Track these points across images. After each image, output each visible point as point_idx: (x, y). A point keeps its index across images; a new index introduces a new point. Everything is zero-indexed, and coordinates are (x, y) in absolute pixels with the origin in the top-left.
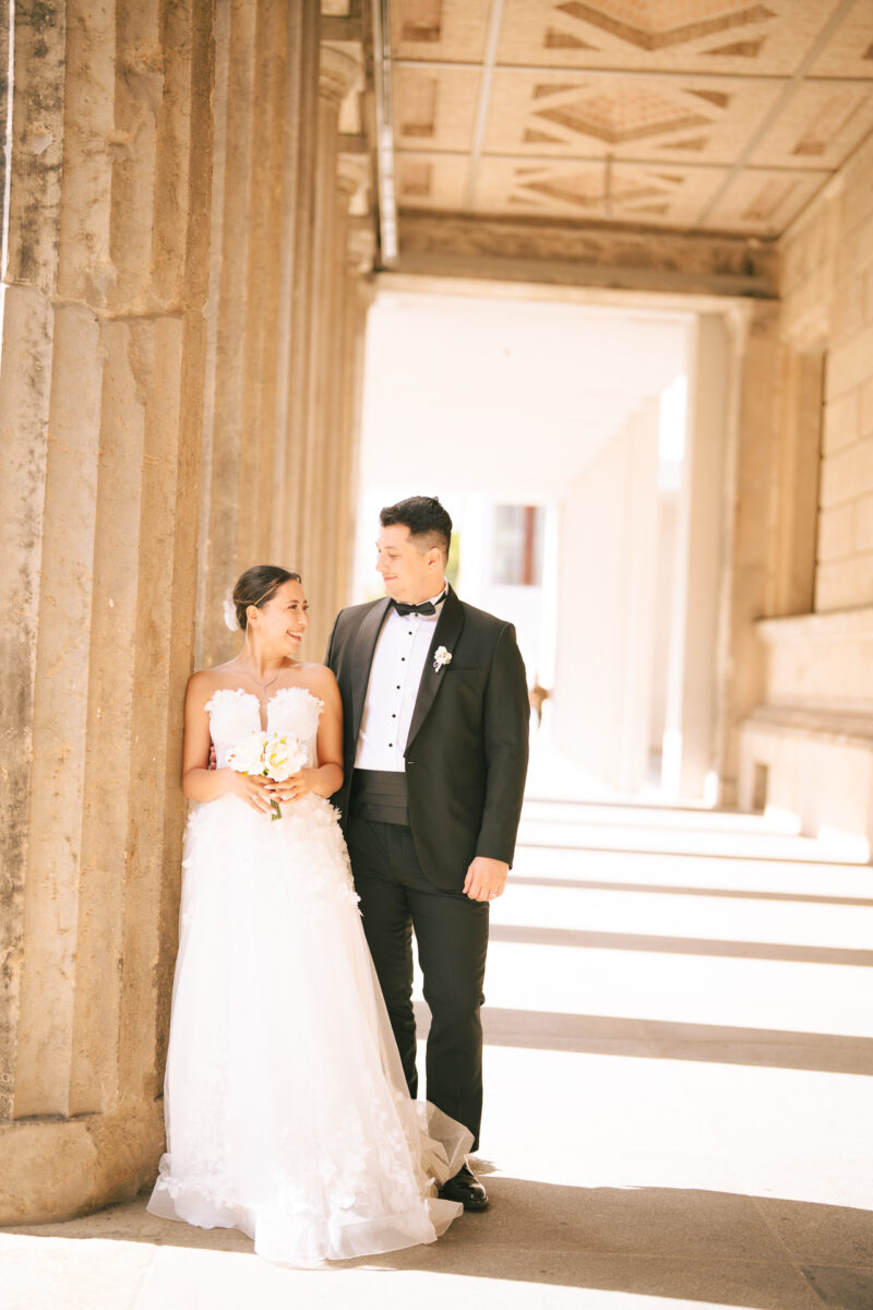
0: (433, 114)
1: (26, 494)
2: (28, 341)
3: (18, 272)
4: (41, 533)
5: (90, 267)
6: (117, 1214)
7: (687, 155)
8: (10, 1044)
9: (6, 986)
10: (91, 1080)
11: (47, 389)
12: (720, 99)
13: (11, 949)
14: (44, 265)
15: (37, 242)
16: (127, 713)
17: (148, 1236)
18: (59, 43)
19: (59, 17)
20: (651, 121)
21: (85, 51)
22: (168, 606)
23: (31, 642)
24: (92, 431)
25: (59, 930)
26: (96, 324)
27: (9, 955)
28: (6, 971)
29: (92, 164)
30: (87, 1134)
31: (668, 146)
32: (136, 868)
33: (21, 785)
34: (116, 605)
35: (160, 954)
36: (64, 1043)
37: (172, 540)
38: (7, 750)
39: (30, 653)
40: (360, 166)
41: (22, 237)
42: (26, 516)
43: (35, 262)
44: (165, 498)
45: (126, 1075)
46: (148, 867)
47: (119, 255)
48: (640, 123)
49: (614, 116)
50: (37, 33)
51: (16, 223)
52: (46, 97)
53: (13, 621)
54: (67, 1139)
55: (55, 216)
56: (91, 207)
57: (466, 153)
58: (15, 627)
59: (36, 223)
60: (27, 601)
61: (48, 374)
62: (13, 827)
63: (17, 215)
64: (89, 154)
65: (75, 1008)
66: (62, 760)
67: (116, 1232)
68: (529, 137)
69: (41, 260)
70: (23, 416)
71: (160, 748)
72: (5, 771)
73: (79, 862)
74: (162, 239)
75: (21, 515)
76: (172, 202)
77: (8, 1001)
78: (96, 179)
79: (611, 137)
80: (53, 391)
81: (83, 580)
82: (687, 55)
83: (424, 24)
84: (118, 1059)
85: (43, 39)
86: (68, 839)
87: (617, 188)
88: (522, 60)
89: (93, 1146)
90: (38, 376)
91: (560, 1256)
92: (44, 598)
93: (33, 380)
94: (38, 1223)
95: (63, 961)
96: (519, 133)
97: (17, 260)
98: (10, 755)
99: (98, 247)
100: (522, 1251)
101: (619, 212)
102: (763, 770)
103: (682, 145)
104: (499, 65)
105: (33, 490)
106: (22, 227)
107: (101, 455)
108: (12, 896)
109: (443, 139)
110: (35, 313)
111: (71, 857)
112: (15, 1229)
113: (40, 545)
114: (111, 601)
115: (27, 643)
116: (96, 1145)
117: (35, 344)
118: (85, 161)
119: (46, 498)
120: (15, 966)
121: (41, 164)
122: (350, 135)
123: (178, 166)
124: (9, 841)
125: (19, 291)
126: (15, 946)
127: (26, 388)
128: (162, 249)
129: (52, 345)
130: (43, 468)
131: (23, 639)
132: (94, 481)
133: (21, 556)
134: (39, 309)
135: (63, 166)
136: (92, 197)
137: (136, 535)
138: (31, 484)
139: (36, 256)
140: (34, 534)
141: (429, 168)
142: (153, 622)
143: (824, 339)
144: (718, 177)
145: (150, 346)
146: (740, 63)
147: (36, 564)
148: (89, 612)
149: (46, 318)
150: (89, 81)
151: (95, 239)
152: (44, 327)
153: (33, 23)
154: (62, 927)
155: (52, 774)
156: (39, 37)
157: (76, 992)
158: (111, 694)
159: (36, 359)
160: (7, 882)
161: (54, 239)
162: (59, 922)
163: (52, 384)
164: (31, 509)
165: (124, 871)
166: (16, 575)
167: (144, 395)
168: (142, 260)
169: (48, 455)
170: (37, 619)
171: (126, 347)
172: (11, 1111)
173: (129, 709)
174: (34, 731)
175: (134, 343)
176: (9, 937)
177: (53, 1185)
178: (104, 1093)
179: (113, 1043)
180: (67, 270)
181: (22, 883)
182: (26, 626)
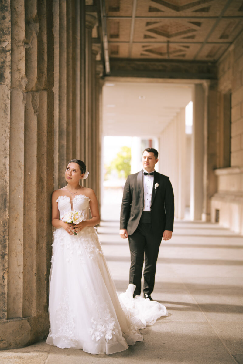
0: (118, 32)
1: (4, 143)
2: (3, 100)
4: (9, 154)
5: (20, 78)
6: (37, 345)
7: (190, 40)
8: (5, 298)
9: (4, 282)
10: (28, 307)
11: (9, 113)
12: (199, 24)
13: (5, 271)
14: (7, 78)
15: (5, 72)
16: (35, 204)
17: (46, 351)
18: (9, 16)
19: (9, 8)
20: (179, 31)
21: (16, 18)
22: (45, 173)
23: (7, 185)
24: (22, 124)
25: (18, 265)
26: (22, 94)
27: (4, 273)
28: (3, 278)
29: (20, 49)
30: (28, 322)
31: (184, 38)
32: (39, 247)
33: (6, 225)
34: (31, 173)
35: (47, 271)
36: (21, 298)
37: (46, 155)
38: (2, 215)
39: (7, 188)
40: (98, 47)
42: (4, 149)
43: (4, 78)
44: (44, 143)
45: (38, 306)
46: (43, 247)
47: (28, 75)
48: (176, 32)
49: (169, 30)
50: (2, 13)
52: (6, 31)
53: (2, 179)
54: (22, 324)
55: (9, 64)
56: (19, 62)
57: (128, 42)
58: (2, 181)
59: (4, 66)
60: (5, 173)
61: (9, 109)
62: (4, 237)
64: (18, 47)
65: (23, 287)
66: (17, 217)
67: (37, 350)
68: (146, 37)
69: (6, 77)
70: (2, 121)
71: (45, 213)
72: (1, 221)
73: (23, 246)
74: (40, 70)
75: (3, 149)
76: (42, 59)
77: (4, 286)
78: (20, 53)
79: (168, 36)
80: (11, 114)
81: (21, 167)
82: (189, 12)
83: (114, 6)
84: (36, 301)
85: (4, 15)
86: (20, 240)
87: (171, 50)
88: (143, 15)
90: (6, 110)
91: (163, 353)
92: (10, 172)
93: (5, 111)
95: (19, 274)
96: (143, 36)
98: (2, 217)
99: (22, 73)
100: (152, 352)
101: (172, 57)
102: (217, 211)
103: (188, 37)
104: (136, 17)
105: (6, 142)
106: (1, 68)
107: (25, 131)
108: (4, 256)
109: (122, 38)
110: (5, 92)
111: (21, 245)
112: (8, 350)
113: (9, 157)
114: (29, 172)
115: (6, 185)
116: (30, 326)
117: (5, 101)
118: (17, 49)
119: (10, 144)
120: (6, 276)
121: (5, 50)
122: (95, 38)
123: (44, 49)
124: (3, 241)
126: (6, 270)
127: (3, 113)
128: (40, 72)
129: (10, 101)
130: (9, 135)
131: (5, 184)
132: (23, 138)
133: (3, 161)
134: (6, 91)
135: (12, 50)
136: (20, 58)
137: (36, 153)
138: (5, 140)
139: (4, 75)
140: (7, 154)
141: (118, 47)
142: (41, 178)
143: (230, 90)
144: (199, 46)
145: (38, 100)
146: (204, 14)
147: (8, 163)
148: (23, 175)
149: (8, 93)
150: (18, 26)
151: (21, 70)
152: (8, 96)
153: (1, 10)
154: (19, 265)
155: (14, 221)
156: (3, 14)
157: (24, 283)
158: (30, 198)
159: (5, 105)
160: (3, 253)
161: (10, 71)
162: (18, 263)
163: (10, 112)
164: (6, 147)
165: (36, 248)
166: (2, 166)
167: (36, 113)
168: (35, 75)
169: (10, 132)
170: (8, 178)
171: (31, 100)
172: (6, 317)
173: (35, 202)
174: (9, 209)
175: (33, 98)
176: (4, 268)
177: (19, 338)
178: (32, 311)
179: (35, 296)
180: (13, 79)
181: (7, 252)
182: (6, 180)
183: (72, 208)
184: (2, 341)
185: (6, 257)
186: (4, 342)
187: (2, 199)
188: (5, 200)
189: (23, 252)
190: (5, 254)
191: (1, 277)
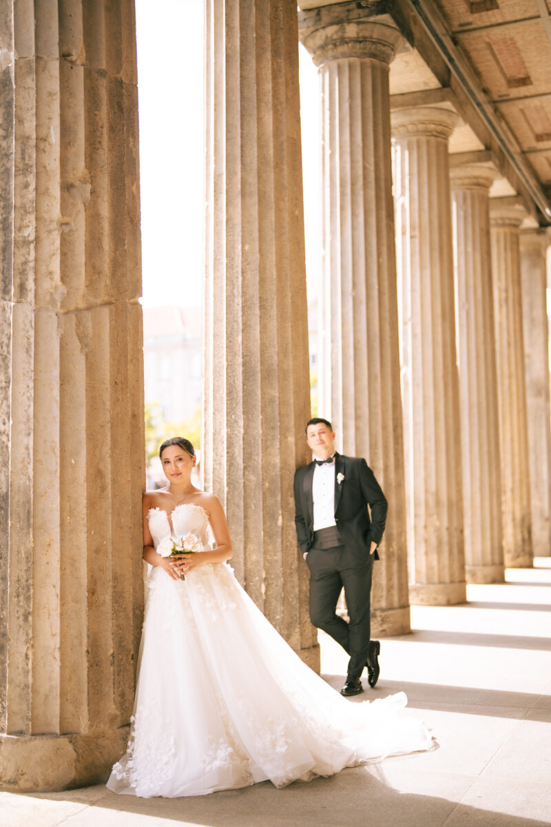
2: (24, 330)
3: (19, 297)
4: (33, 428)
5: (52, 288)
8: (29, 695)
9: (27, 664)
10: (74, 715)
11: (33, 354)
13: (28, 645)
14: (30, 291)
15: (27, 280)
16: (83, 519)
18: (33, 181)
22: (109, 460)
24: (56, 372)
25: (52, 635)
26: (56, 317)
27: (28, 648)
28: (27, 656)
29: (51, 236)
30: (70, 744)
32: (97, 601)
34: (75, 462)
35: (114, 648)
36: (57, 695)
37: (109, 425)
38: (23, 541)
39: (30, 490)
41: (20, 278)
43: (26, 290)
44: (104, 403)
46: (105, 601)
47: (66, 280)
51: (17, 272)
52: (29, 207)
53: (23, 474)
54: (59, 747)
55: (34, 265)
56: (51, 258)
58: (24, 477)
59: (26, 270)
60: (29, 464)
61: (33, 346)
63: (17, 268)
64: (50, 232)
65: (62, 676)
66: (50, 545)
69: (29, 289)
70: (24, 369)
71: (108, 536)
72: (23, 552)
73: (59, 599)
74: (94, 268)
75: (25, 420)
76: (99, 248)
77: (28, 672)
78: (53, 243)
80: (36, 354)
81: (55, 450)
84: (88, 704)
86: (54, 587)
89: (73, 750)
90: (29, 347)
92: (35, 460)
93: (27, 349)
94: (45, 791)
95: (54, 651)
97: (18, 290)
98: (24, 543)
99: (55, 279)
105: (29, 406)
106: (20, 273)
107: (61, 385)
108: (28, 617)
110: (27, 316)
111: (56, 596)
112: (32, 794)
113: (33, 434)
114: (73, 460)
115: (30, 486)
116: (75, 750)
117: (28, 331)
118: (48, 235)
119: (34, 410)
120: (30, 653)
121: (28, 240)
123: (102, 228)
124: (26, 588)
125: (19, 305)
126: (30, 643)
127: (25, 354)
128: (94, 273)
129: (34, 331)
130: (33, 394)
131: (28, 483)
132: (58, 398)
133: (25, 440)
134: (29, 313)
135: (37, 239)
136: (52, 252)
137: (84, 424)
138: (28, 403)
139: (27, 287)
140: (30, 429)
142: (100, 470)
145: (90, 324)
147: (32, 444)
148: (58, 466)
149: (30, 317)
150: (49, 196)
151: (54, 274)
152: (31, 322)
153: (23, 174)
155: (45, 552)
156: (26, 179)
157: (62, 668)
158: (75, 509)
159: (28, 339)
160: (26, 610)
161: (34, 277)
162: (52, 631)
163: (35, 351)
164: (29, 416)
165: (86, 603)
166: (24, 451)
167: (86, 350)
168: (80, 281)
169: (34, 387)
170: (32, 472)
171: (74, 326)
172: (30, 731)
173: (85, 516)
174: (33, 530)
175: (79, 323)
176: (28, 638)
177: (52, 772)
178: (82, 724)
179: (85, 695)
180: (40, 292)
181: (31, 610)
182: (29, 476)
183: (172, 529)
184: (22, 775)
185: (30, 618)
186: (26, 777)
187: (25, 512)
188: (29, 512)
189: (61, 609)
190: (29, 613)
191: (24, 655)
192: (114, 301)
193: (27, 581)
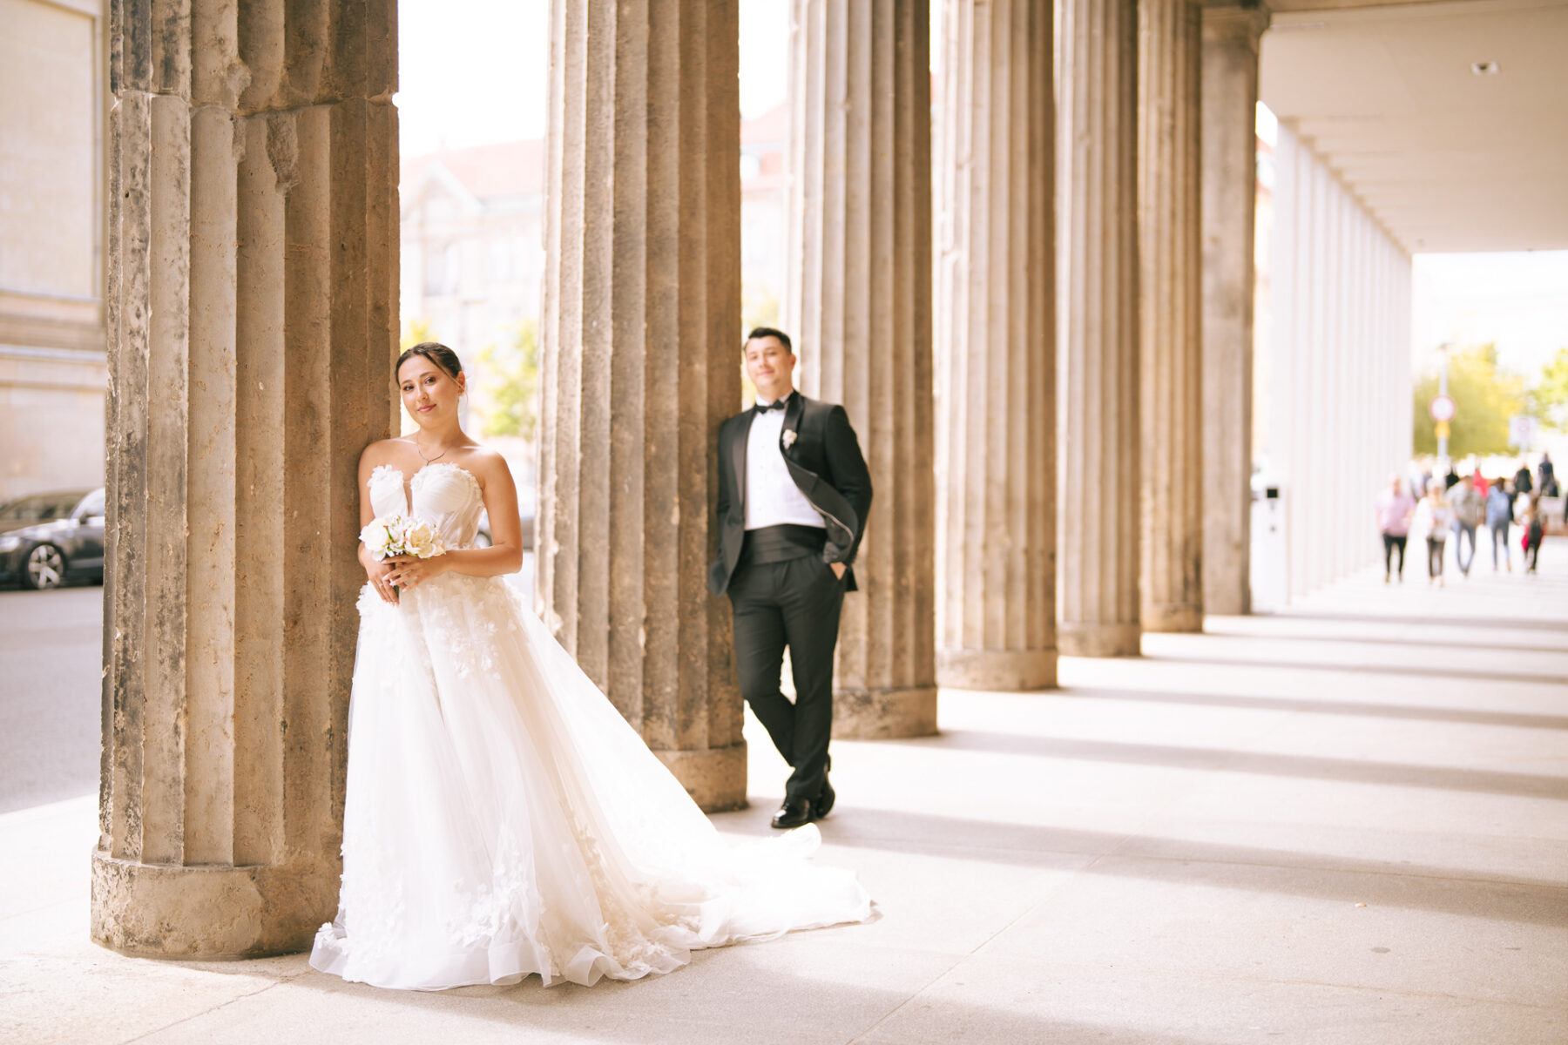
2: (174, 146)
3: (162, 82)
4: (188, 325)
5: (223, 69)
6: (285, 959)
10: (259, 834)
11: (188, 190)
13: (179, 710)
14: (182, 73)
15: (177, 52)
16: (279, 489)
22: (326, 386)
23: (184, 426)
24: (231, 225)
25: (221, 692)
26: (231, 123)
27: (178, 714)
30: (252, 883)
32: (301, 637)
34: (265, 387)
35: (333, 720)
36: (228, 798)
37: (328, 323)
38: (171, 527)
39: (184, 436)
41: (164, 49)
42: (178, 309)
43: (176, 71)
44: (319, 283)
45: (300, 833)
46: (316, 636)
47: (250, 55)
51: (158, 36)
54: (231, 886)
55: (188, 26)
56: (222, 13)
58: (173, 413)
59: (175, 34)
60: (181, 389)
61: (188, 175)
63: (159, 29)
66: (217, 534)
69: (180, 69)
70: (173, 217)
71: (324, 522)
72: (170, 546)
73: (233, 630)
74: (301, 34)
75: (174, 309)
80: (193, 190)
81: (229, 366)
84: (284, 815)
86: (225, 609)
89: (257, 893)
90: (182, 178)
92: (192, 383)
93: (178, 181)
94: (209, 959)
95: (225, 722)
97: (161, 71)
98: (172, 531)
99: (228, 51)
105: (182, 285)
106: (164, 39)
107: (240, 247)
108: (178, 661)
110: (178, 119)
111: (228, 624)
112: (186, 963)
113: (189, 335)
114: (260, 384)
115: (182, 427)
116: (261, 894)
117: (179, 148)
119: (190, 292)
120: (182, 724)
124: (175, 610)
125: (163, 99)
127: (174, 190)
128: (302, 44)
129: (190, 147)
130: (188, 263)
131: (179, 424)
132: (234, 271)
133: (176, 347)
134: (181, 114)
136: (223, 2)
137: (281, 320)
138: (180, 280)
139: (177, 65)
140: (184, 326)
142: (311, 403)
145: (294, 141)
147: (186, 354)
148: (234, 394)
149: (183, 122)
151: (227, 43)
152: (184, 131)
154: (223, 690)
155: (209, 547)
157: (237, 750)
158: (264, 472)
159: (181, 162)
160: (175, 648)
161: (189, 47)
162: (220, 686)
163: (192, 184)
164: (181, 303)
165: (282, 639)
166: (172, 365)
167: (287, 185)
168: (276, 56)
169: (191, 251)
170: (187, 404)
171: (264, 141)
172: (182, 858)
173: (281, 485)
174: (189, 508)
175: (274, 135)
176: (178, 699)
177: (220, 928)
178: (274, 848)
179: (279, 800)
180: (202, 75)
181: (183, 648)
182: (181, 411)
183: (410, 507)
184: (170, 931)
185: (182, 663)
186: (175, 934)
187: (173, 476)
188: (180, 475)
189: (236, 649)
190: (180, 654)
191: (171, 727)
192: (340, 98)
193: (177, 597)
